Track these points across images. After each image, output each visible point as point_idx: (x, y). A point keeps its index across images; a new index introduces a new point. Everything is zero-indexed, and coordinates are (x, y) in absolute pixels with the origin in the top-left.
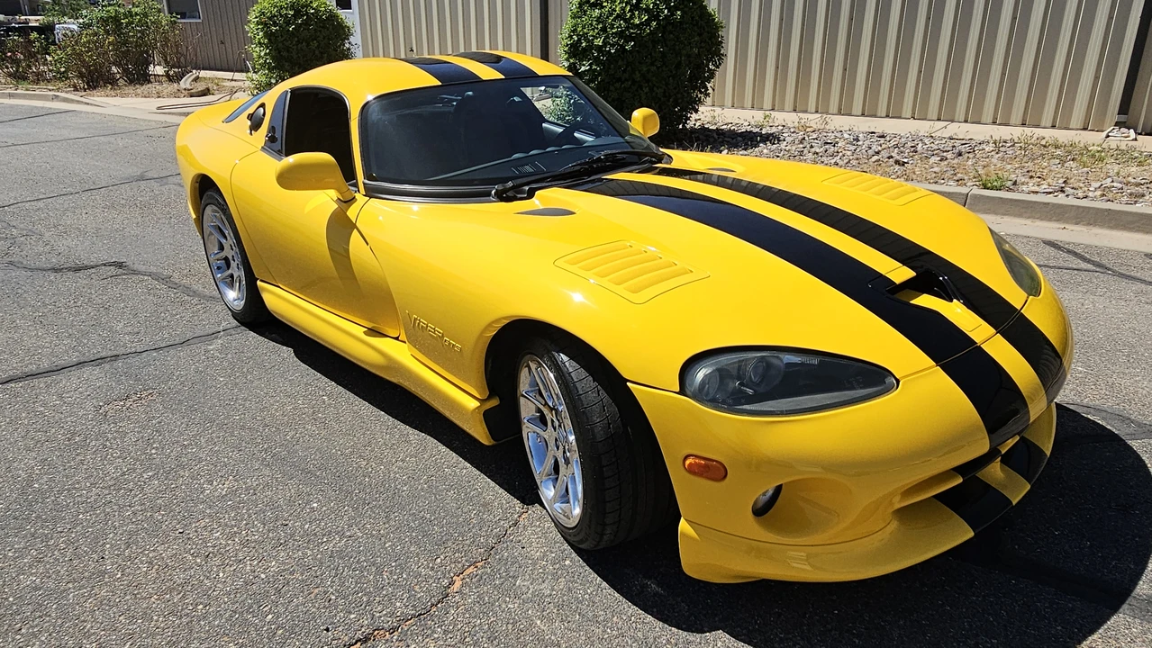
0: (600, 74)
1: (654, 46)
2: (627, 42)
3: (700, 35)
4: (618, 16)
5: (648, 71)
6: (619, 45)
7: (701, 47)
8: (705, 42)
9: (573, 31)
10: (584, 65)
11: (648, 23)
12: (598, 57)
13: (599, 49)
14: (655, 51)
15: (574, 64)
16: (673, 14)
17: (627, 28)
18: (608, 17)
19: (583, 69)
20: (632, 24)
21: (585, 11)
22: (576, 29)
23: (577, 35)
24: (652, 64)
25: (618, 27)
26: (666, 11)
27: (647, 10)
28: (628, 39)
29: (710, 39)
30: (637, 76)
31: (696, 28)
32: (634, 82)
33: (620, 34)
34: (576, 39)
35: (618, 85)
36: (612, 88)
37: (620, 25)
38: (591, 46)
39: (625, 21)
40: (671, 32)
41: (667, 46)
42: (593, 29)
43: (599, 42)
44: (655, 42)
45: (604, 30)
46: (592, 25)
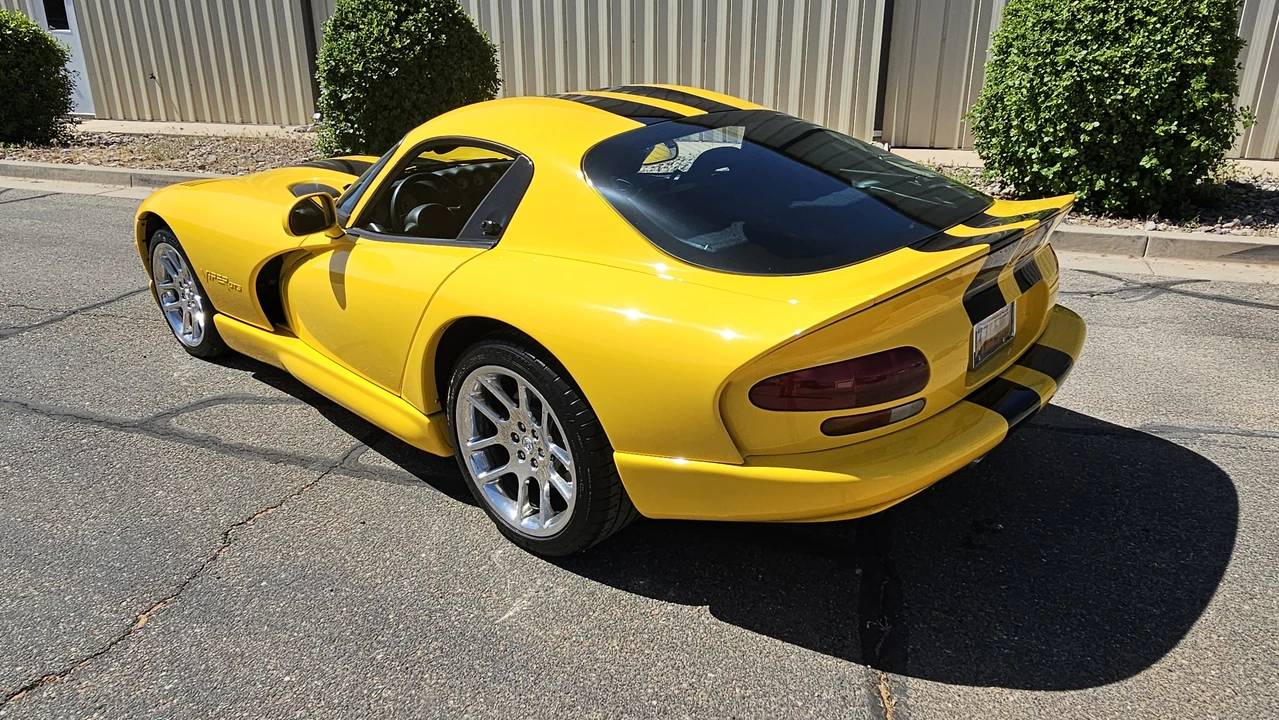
0: (364, 102)
1: (420, 72)
2: (390, 68)
3: (471, 59)
4: (377, 40)
5: (418, 99)
6: (381, 70)
7: (474, 72)
8: (478, 65)
9: (329, 56)
10: (346, 93)
11: (410, 47)
12: (359, 84)
13: (359, 74)
14: (422, 78)
15: (335, 91)
16: (437, 38)
17: (389, 53)
18: (366, 41)
19: (345, 97)
20: (393, 48)
21: (340, 34)
22: (332, 54)
23: (335, 60)
24: (421, 91)
25: (377, 52)
26: (430, 35)
27: (408, 33)
28: (392, 64)
29: (483, 63)
30: (407, 104)
31: (465, 52)
32: (403, 111)
33: (382, 59)
34: (334, 64)
35: (386, 113)
36: (379, 117)
37: (380, 49)
38: (350, 72)
39: (386, 45)
40: (437, 57)
41: (434, 70)
42: (351, 54)
43: (358, 67)
44: (421, 68)
45: (363, 54)
46: (349, 49)
